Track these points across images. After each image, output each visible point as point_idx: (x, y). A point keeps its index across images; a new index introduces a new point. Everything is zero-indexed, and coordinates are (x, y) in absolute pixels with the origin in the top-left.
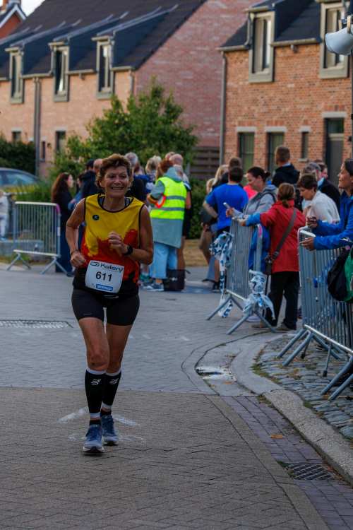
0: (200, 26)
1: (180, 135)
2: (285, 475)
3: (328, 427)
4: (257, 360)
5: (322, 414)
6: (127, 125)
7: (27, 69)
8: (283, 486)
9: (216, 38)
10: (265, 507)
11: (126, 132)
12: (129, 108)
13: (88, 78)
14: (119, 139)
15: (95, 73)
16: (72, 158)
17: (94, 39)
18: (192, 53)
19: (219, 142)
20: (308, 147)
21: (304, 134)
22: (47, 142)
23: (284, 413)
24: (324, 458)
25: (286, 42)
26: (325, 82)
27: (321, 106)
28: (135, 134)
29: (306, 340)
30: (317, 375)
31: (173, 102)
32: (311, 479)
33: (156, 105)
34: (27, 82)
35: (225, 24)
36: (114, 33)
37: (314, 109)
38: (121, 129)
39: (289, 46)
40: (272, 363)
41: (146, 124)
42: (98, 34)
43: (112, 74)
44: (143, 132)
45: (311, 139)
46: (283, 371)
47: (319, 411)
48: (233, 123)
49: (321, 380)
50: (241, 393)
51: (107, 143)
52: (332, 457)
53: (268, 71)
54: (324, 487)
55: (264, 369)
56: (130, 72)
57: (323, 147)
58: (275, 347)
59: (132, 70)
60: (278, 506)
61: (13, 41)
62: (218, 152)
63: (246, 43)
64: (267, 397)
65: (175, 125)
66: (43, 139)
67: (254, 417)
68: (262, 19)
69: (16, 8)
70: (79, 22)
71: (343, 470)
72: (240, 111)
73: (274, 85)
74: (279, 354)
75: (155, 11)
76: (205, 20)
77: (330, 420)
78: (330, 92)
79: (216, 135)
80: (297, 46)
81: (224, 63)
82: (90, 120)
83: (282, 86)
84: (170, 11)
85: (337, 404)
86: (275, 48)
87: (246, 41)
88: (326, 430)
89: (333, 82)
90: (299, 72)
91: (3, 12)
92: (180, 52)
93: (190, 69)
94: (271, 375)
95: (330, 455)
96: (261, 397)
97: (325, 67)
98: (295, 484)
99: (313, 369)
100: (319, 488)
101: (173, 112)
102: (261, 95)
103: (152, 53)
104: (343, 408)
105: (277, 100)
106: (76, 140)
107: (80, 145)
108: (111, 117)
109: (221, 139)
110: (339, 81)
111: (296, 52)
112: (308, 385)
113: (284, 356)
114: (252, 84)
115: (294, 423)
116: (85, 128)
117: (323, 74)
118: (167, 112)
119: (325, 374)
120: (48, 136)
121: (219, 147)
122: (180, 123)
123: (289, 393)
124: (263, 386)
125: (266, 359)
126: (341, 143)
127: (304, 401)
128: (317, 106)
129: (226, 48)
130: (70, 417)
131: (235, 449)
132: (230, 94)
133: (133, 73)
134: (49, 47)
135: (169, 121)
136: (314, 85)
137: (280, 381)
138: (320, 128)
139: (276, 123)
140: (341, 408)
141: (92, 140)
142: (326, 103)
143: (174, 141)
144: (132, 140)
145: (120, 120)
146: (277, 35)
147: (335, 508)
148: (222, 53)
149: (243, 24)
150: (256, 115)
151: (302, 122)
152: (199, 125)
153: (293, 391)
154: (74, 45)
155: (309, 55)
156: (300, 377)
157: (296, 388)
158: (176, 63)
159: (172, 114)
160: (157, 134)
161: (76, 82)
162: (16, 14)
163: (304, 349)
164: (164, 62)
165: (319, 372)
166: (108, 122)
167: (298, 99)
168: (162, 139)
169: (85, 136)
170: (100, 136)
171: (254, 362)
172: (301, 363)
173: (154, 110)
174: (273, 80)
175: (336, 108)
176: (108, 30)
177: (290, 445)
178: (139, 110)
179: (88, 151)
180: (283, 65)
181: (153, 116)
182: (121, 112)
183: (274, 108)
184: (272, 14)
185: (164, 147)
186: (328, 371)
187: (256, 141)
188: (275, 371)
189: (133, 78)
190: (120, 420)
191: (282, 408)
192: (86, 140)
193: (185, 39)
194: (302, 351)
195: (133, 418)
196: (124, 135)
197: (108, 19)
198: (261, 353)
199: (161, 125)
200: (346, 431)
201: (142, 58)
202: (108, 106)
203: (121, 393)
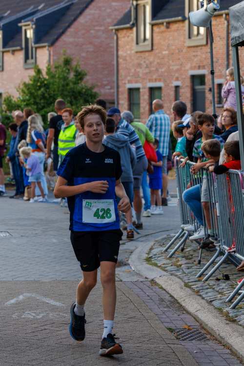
0: (97, 12)
1: (85, 92)
2: (173, 337)
3: (203, 302)
4: (148, 254)
5: (198, 292)
6: (47, 86)
8: (172, 346)
9: (109, 20)
10: (159, 362)
11: (46, 91)
12: (47, 74)
13: (17, 53)
14: (41, 96)
15: (22, 49)
16: (8, 112)
17: (20, 25)
18: (92, 31)
19: (114, 96)
20: (180, 96)
21: (177, 87)
23: (170, 292)
24: (201, 325)
25: (160, 21)
26: (191, 49)
27: (188, 66)
28: (52, 92)
29: (184, 238)
30: (193, 263)
31: (80, 68)
32: (192, 340)
33: (67, 71)
35: (115, 10)
36: (34, 19)
37: (183, 69)
38: (42, 89)
39: (162, 23)
40: (160, 255)
41: (61, 85)
42: (23, 21)
43: (34, 49)
44: (58, 91)
45: (182, 91)
46: (168, 261)
47: (196, 289)
48: (123, 82)
49: (196, 267)
50: (138, 279)
51: (32, 101)
52: (207, 323)
53: (148, 42)
54: (202, 345)
55: (154, 261)
56: (47, 47)
57: (191, 96)
58: (162, 244)
59: (49, 46)
60: (169, 361)
62: (114, 103)
63: (131, 23)
64: (157, 280)
65: (82, 85)
67: (148, 296)
68: (142, 5)
70: (9, 12)
71: (216, 333)
72: (129, 73)
73: (153, 52)
74: (165, 249)
75: (64, 3)
76: (100, 7)
77: (204, 296)
78: (194, 56)
79: (112, 91)
80: (169, 23)
81: (115, 38)
82: (19, 84)
83: (159, 53)
84: (74, 2)
85: (209, 285)
86: (153, 25)
87: (130, 21)
88: (201, 303)
89: (195, 48)
90: (171, 42)
92: (83, 32)
93: (91, 43)
94: (159, 265)
95: (205, 321)
96: (153, 281)
97: (190, 37)
98: (181, 344)
99: (190, 259)
100: (198, 346)
101: (80, 76)
102: (143, 60)
103: (63, 33)
104: (214, 287)
105: (155, 63)
106: (10, 99)
107: (13, 102)
108: (34, 81)
109: (116, 94)
110: (200, 48)
111: (168, 27)
112: (187, 271)
113: (169, 250)
114: (137, 52)
115: (178, 299)
116: (16, 90)
117: (189, 43)
118: (75, 76)
119: (199, 262)
121: (114, 100)
122: (84, 83)
123: (173, 277)
124: (153, 273)
125: (155, 253)
126: (204, 93)
127: (185, 282)
128: (185, 67)
129: (117, 27)
130: (13, 301)
131: (135, 320)
132: (120, 61)
133: (50, 49)
135: (77, 82)
136: (182, 51)
137: (166, 269)
138: (188, 82)
139: (156, 80)
140: (211, 287)
141: (22, 98)
142: (191, 64)
143: (81, 96)
144: (50, 97)
145: (41, 83)
146: (154, 15)
147: (211, 361)
148: (114, 31)
149: (129, 9)
150: (141, 75)
151: (174, 78)
152: (99, 84)
153: (176, 276)
154: (5, 29)
155: (177, 30)
156: (181, 265)
157: (178, 274)
158: (81, 40)
159: (79, 77)
160: (69, 92)
161: (8, 57)
163: (183, 245)
164: (71, 40)
165: (195, 261)
166: (32, 85)
167: (171, 62)
168: (73, 95)
169: (17, 96)
170: (27, 95)
171: (147, 255)
172: (181, 254)
173: (65, 75)
174: (152, 49)
175: (199, 67)
176: (30, 18)
177: (176, 315)
178: (55, 75)
180: (159, 38)
181: (65, 78)
182: (41, 77)
183: (153, 69)
184: (149, 2)
185: (74, 102)
186: (202, 260)
187: (141, 94)
188: (162, 261)
189: (50, 52)
190: (49, 302)
191: (168, 289)
192: (17, 98)
193: (86, 22)
194: (182, 246)
195: (59, 300)
196: (44, 94)
197: (29, 9)
198: (151, 249)
199: (71, 85)
200: (216, 303)
201: (55, 37)
202: (32, 73)
203: (50, 282)
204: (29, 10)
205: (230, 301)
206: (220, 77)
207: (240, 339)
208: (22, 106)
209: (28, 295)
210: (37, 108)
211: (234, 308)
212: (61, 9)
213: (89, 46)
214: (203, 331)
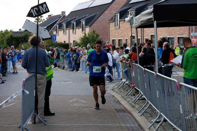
0: (104, 17)
2: (116, 112)
3: (127, 102)
5: (125, 99)
6: (87, 38)
7: (67, 27)
8: (115, 114)
9: (107, 19)
10: (110, 118)
12: (88, 35)
13: (80, 29)
15: (81, 28)
17: (81, 20)
18: (102, 23)
21: (126, 39)
22: (71, 43)
25: (122, 20)
26: (130, 28)
27: (130, 33)
28: (89, 41)
29: (123, 83)
30: (125, 91)
31: (98, 33)
32: (121, 112)
33: (94, 34)
34: (67, 30)
35: (109, 16)
37: (128, 34)
38: (86, 40)
39: (123, 21)
41: (92, 38)
43: (85, 28)
44: (91, 40)
45: (128, 41)
46: (118, 90)
48: (111, 38)
51: (83, 43)
53: (118, 26)
54: (124, 114)
55: (114, 90)
57: (130, 42)
58: (117, 85)
59: (89, 27)
60: (113, 118)
61: (64, 21)
64: (114, 96)
65: (98, 38)
66: (70, 42)
68: (117, 15)
69: (64, 14)
70: (78, 17)
71: (128, 110)
72: (113, 35)
74: (117, 87)
75: (94, 14)
76: (104, 15)
77: (127, 100)
81: (109, 24)
82: (80, 38)
83: (121, 29)
84: (97, 14)
86: (120, 21)
87: (113, 20)
90: (125, 26)
91: (61, 15)
92: (99, 23)
95: (126, 107)
96: (113, 96)
97: (130, 25)
98: (118, 114)
101: (98, 36)
102: (117, 31)
103: (93, 23)
105: (120, 32)
108: (84, 37)
111: (124, 22)
112: (123, 93)
113: (119, 87)
114: (115, 29)
115: (119, 101)
118: (96, 36)
119: (127, 90)
120: (71, 42)
123: (119, 95)
124: (113, 93)
127: (122, 96)
129: (109, 21)
130: (71, 101)
132: (110, 31)
134: (71, 22)
137: (117, 92)
138: (130, 38)
139: (120, 37)
140: (129, 98)
146: (120, 18)
147: (125, 118)
149: (113, 16)
150: (116, 36)
151: (126, 37)
152: (104, 38)
154: (76, 22)
156: (122, 91)
157: (121, 94)
158: (99, 25)
161: (77, 30)
162: (64, 16)
163: (123, 85)
164: (96, 25)
166: (83, 38)
167: (125, 32)
169: (79, 41)
170: (82, 41)
171: (112, 88)
172: (122, 88)
174: (119, 28)
175: (133, 34)
176: (84, 18)
178: (90, 35)
179: (79, 45)
180: (121, 25)
181: (93, 36)
182: (86, 36)
183: (119, 34)
184: (119, 14)
187: (116, 41)
188: (116, 90)
189: (89, 29)
191: (117, 98)
193: (100, 20)
198: (114, 87)
199: (95, 39)
200: (130, 102)
201: (91, 24)
202: (84, 35)
203: (83, 96)
204: (84, 16)
205: (134, 101)
206: (139, 36)
207: (135, 112)
208: (80, 45)
209: (76, 99)
210: (85, 45)
211: (134, 103)
212: (93, 16)
213: (101, 27)
214: (125, 110)
